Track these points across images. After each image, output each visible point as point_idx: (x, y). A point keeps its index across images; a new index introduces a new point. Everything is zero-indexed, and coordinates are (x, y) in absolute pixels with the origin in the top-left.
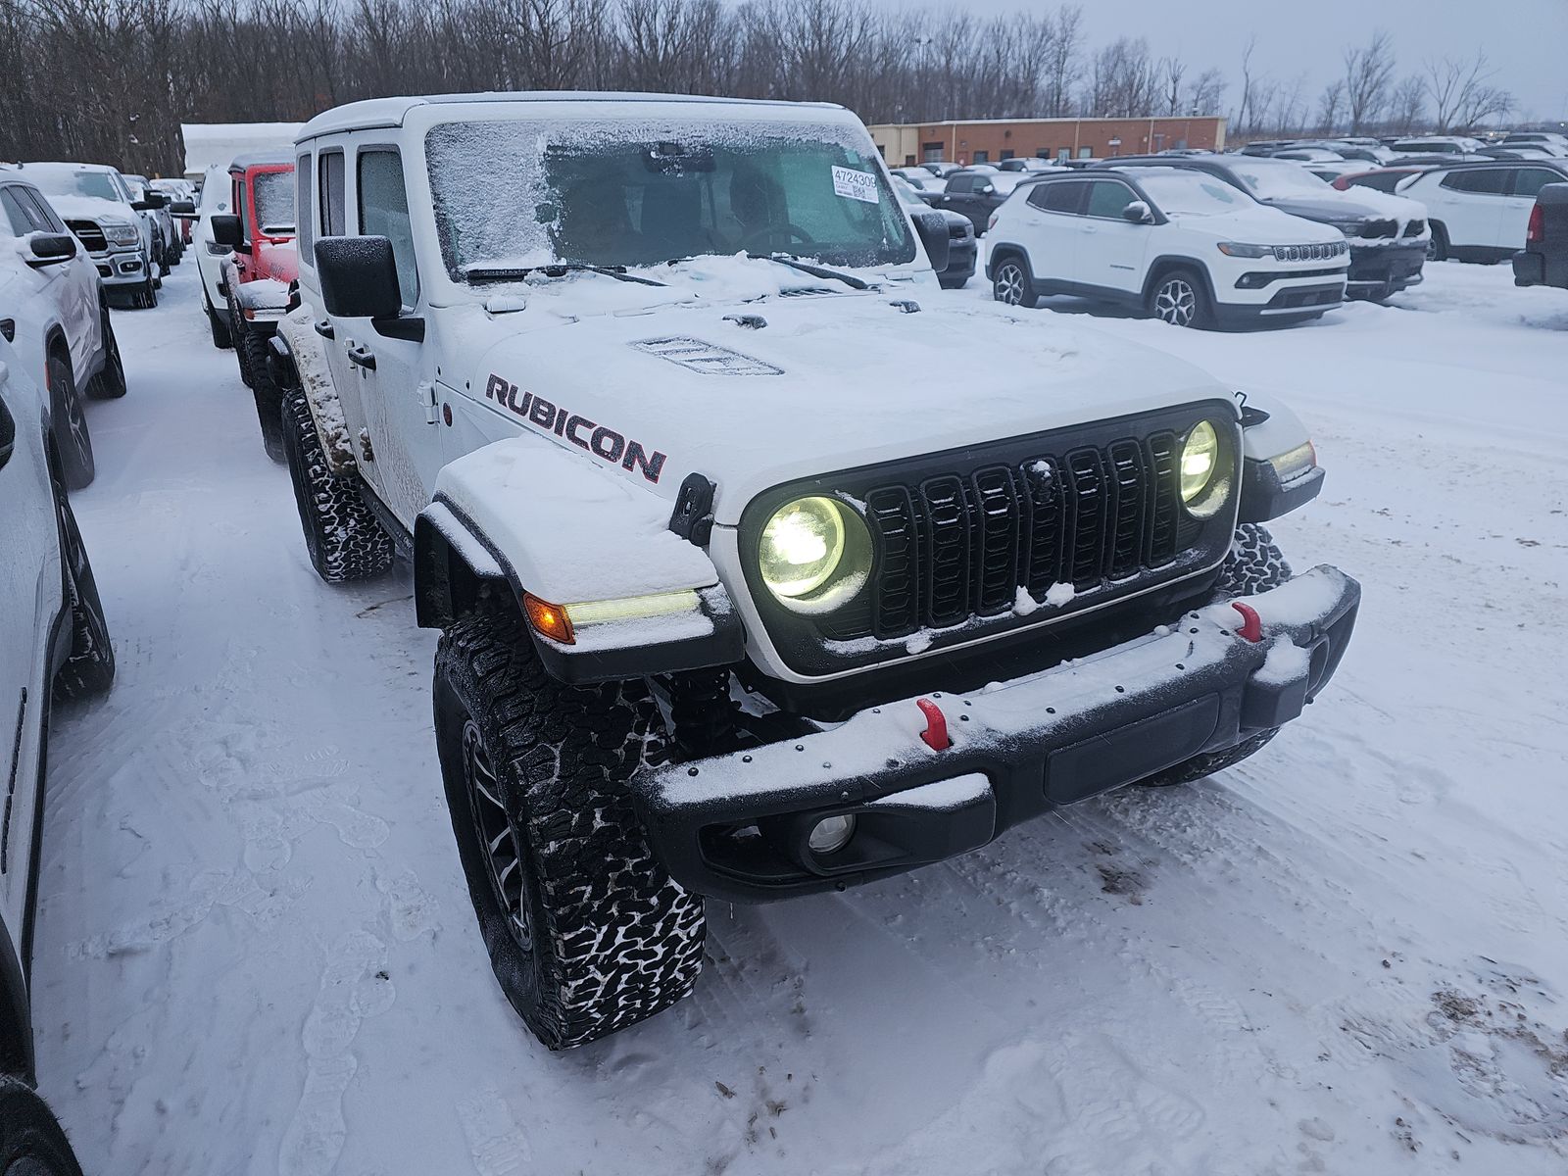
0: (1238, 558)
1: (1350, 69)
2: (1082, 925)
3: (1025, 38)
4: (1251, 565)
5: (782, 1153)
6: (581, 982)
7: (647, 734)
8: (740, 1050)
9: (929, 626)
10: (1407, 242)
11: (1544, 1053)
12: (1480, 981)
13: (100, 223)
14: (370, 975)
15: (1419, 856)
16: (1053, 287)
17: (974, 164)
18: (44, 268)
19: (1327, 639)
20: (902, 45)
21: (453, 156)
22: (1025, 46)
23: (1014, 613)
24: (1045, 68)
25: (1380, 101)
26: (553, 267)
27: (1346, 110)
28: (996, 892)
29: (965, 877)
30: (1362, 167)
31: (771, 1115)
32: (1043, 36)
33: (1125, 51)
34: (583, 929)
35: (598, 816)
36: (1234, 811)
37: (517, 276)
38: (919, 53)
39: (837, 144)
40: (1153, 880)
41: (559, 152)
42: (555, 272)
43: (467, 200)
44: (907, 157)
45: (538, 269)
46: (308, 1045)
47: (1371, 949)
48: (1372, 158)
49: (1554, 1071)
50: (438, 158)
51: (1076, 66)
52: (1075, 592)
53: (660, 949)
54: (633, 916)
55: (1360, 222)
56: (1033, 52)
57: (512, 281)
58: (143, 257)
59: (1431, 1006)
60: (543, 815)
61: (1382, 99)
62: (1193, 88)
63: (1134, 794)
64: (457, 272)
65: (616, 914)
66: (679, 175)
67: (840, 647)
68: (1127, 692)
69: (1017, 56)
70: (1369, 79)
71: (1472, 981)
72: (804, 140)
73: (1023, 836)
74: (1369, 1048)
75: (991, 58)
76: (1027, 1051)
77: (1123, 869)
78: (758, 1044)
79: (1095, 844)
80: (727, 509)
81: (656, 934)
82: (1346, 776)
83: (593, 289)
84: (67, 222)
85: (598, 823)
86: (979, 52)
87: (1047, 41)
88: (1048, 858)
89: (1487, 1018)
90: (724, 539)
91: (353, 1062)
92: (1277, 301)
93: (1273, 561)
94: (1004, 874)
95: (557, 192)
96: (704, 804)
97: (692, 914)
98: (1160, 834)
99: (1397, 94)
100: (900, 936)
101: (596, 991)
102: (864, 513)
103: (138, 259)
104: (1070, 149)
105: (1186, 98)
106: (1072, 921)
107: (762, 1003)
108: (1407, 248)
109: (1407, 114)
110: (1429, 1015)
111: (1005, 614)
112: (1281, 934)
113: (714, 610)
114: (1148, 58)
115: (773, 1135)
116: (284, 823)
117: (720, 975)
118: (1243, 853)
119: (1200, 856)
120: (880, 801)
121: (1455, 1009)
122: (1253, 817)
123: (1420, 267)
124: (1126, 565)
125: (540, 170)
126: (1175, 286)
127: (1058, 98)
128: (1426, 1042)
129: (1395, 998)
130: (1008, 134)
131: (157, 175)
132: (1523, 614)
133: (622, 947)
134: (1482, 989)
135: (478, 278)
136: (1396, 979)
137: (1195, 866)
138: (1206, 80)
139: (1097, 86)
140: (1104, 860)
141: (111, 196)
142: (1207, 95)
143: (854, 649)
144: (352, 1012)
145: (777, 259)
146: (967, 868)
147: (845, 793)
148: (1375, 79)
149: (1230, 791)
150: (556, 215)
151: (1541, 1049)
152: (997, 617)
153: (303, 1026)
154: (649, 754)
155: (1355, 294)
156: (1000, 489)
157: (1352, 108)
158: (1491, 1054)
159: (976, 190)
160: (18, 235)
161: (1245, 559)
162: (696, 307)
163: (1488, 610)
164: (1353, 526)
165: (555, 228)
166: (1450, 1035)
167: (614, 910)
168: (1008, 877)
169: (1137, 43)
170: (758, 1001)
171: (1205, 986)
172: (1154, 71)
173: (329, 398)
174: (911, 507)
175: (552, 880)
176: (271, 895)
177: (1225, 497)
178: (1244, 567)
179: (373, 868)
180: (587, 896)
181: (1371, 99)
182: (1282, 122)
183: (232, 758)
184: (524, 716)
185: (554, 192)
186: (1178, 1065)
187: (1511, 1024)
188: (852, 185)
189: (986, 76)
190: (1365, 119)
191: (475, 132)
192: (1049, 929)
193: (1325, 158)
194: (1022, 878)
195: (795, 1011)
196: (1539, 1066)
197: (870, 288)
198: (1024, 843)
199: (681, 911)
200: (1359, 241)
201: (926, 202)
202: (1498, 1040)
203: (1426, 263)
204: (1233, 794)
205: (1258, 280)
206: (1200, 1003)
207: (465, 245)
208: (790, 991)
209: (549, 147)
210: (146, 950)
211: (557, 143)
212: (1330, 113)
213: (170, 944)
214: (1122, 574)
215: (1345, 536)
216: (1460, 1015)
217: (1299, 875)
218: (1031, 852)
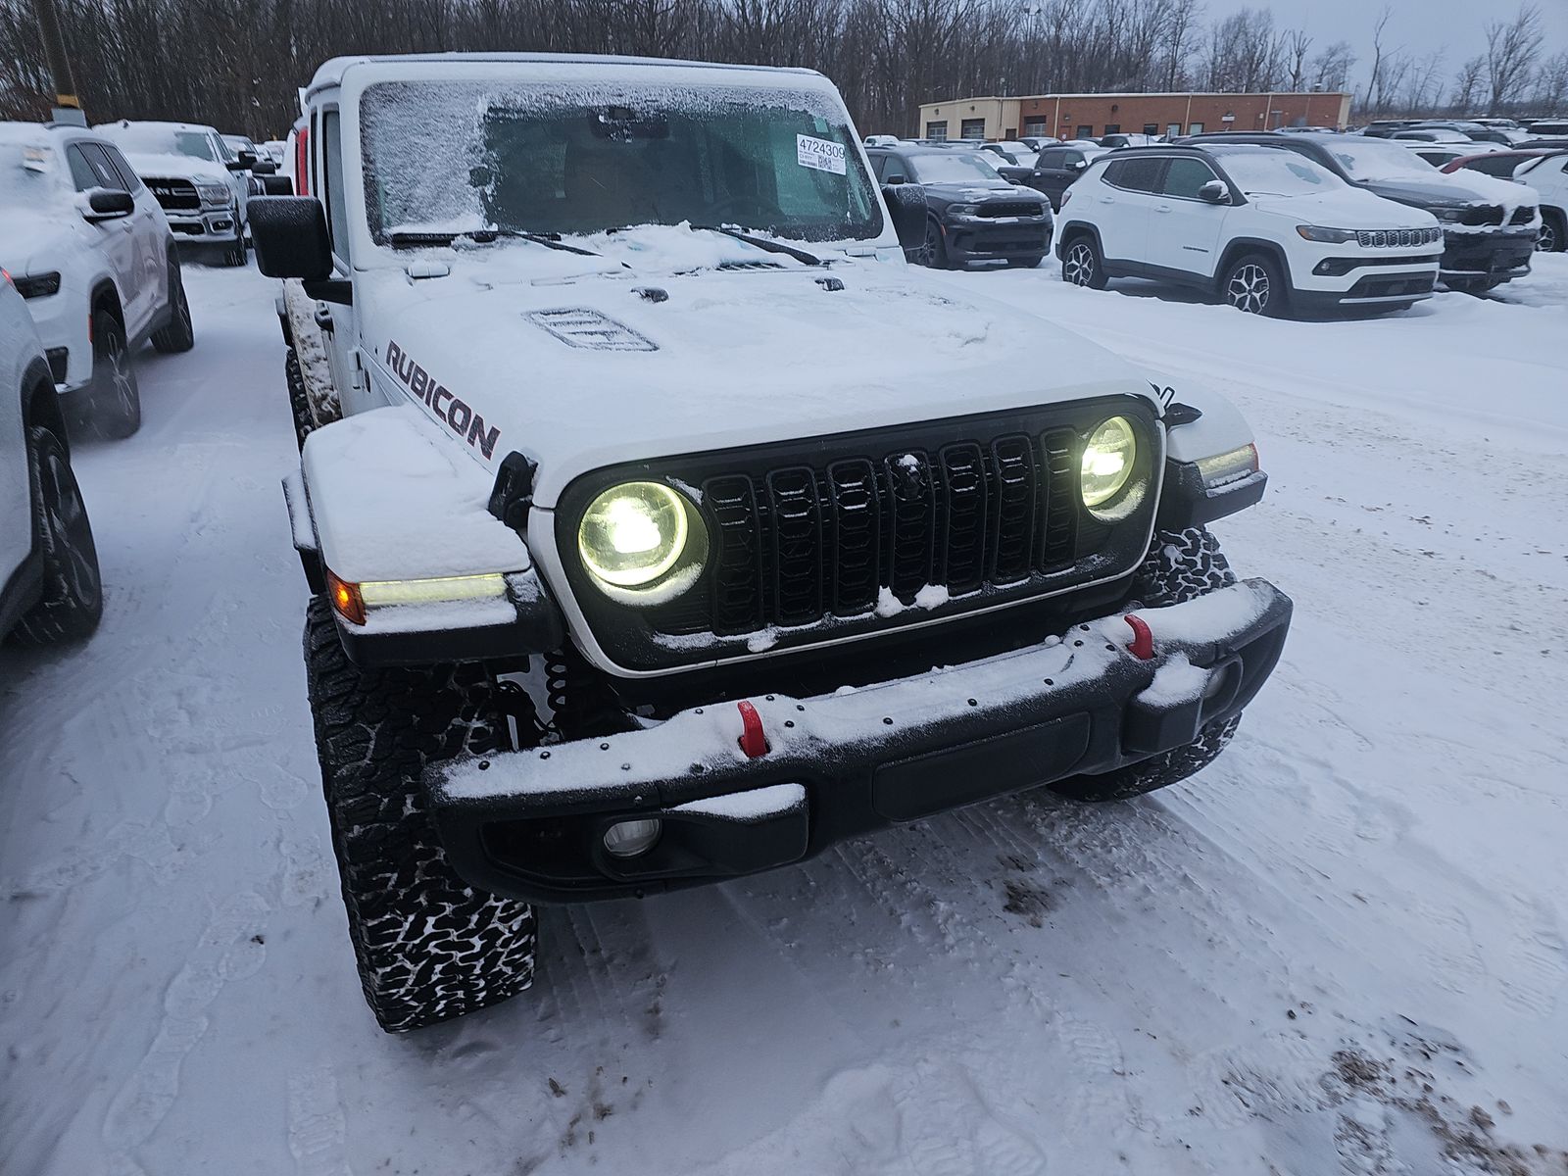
0: (1174, 566)
1: (1492, 45)
2: (972, 944)
3: (1140, 8)
4: (1189, 574)
5: (594, 1160)
6: (388, 969)
7: (474, 720)
8: (583, 1047)
9: (777, 624)
10: (1513, 230)
11: (1441, 1131)
12: (1393, 1043)
13: (194, 182)
14: (246, 937)
15: (1360, 898)
16: (1124, 268)
17: (1077, 139)
18: (105, 224)
19: (1239, 660)
20: (1010, 16)
21: (389, 116)
22: (1140, 16)
23: (877, 614)
24: (1160, 40)
25: (1524, 80)
26: (481, 233)
27: (1485, 88)
28: (891, 902)
29: (866, 882)
30: (1484, 149)
31: (594, 1118)
32: (1159, 6)
33: (1248, 22)
34: (387, 917)
35: (409, 802)
36: (1169, 834)
37: (443, 241)
38: (1028, 23)
39: (805, 111)
40: (1062, 902)
41: (500, 114)
42: (483, 238)
43: (398, 161)
44: (1007, 130)
45: (465, 234)
46: (169, 1004)
47: (1279, 996)
48: (1504, 140)
49: (1450, 1154)
50: (372, 118)
51: (1193, 39)
52: (950, 595)
53: (477, 943)
54: (444, 907)
55: (1462, 207)
56: (1148, 23)
57: (438, 246)
58: (236, 216)
59: (1329, 1066)
60: (351, 797)
61: (1527, 77)
62: (1318, 62)
63: (1067, 808)
64: (381, 234)
65: (425, 903)
66: (628, 141)
67: (672, 642)
68: (980, 707)
69: (1131, 27)
70: (1512, 55)
71: (1382, 1042)
72: (769, 107)
73: (938, 844)
74: (1247, 1106)
75: (1104, 29)
76: (877, 1074)
77: (1033, 886)
78: (604, 1043)
79: (1010, 858)
80: (546, 491)
81: (472, 926)
82: (1303, 804)
83: (523, 257)
84: (145, 180)
85: (409, 809)
86: (1091, 24)
87: (1164, 11)
88: (956, 870)
89: (1390, 1086)
90: (541, 523)
91: (205, 1023)
92: (1357, 290)
93: (1216, 570)
94: (905, 883)
95: (495, 155)
96: (484, 800)
97: (514, 908)
98: (1083, 852)
99: (1543, 72)
100: (778, 940)
101: (407, 979)
102: (699, 501)
103: (230, 218)
104: (1180, 124)
105: (1310, 73)
106: (962, 939)
107: (620, 1000)
108: (1513, 237)
109: (1553, 94)
110: (1324, 1076)
111: (866, 615)
112: (1183, 971)
113: (519, 597)
114: (1271, 30)
115: (591, 1140)
116: (213, 779)
117: (586, 967)
118: (1166, 880)
119: (1119, 880)
120: (678, 808)
121: (1355, 1071)
122: (1188, 842)
123: (1529, 257)
124: (1011, 568)
125: (478, 133)
126: (1250, 270)
127: (1173, 71)
128: (1313, 1105)
129: (1291, 1053)
130: (1114, 109)
131: (275, 138)
132: (1552, 639)
133: (432, 937)
134: (1391, 1052)
135: (403, 242)
136: (1299, 1032)
137: (1110, 890)
138: (1333, 54)
139: (1215, 58)
140: (1015, 876)
141: (207, 156)
142: (1334, 69)
143: (688, 645)
144: (219, 974)
145: (724, 231)
146: (868, 874)
147: (639, 798)
148: (1519, 55)
149: (1169, 811)
150: (491, 179)
151: (1439, 1126)
152: (856, 618)
153: (168, 984)
154: (472, 741)
155: (1454, 284)
156: (860, 483)
157: (1491, 87)
158: (1382, 1126)
159: (1067, 165)
160: (79, 190)
161: (1183, 567)
162: (620, 278)
163: (1513, 633)
164: (1385, 533)
165: (489, 192)
166: (1343, 1100)
167: (422, 899)
168: (909, 886)
169: (1260, 14)
170: (617, 997)
171: (1086, 1022)
172: (1276, 46)
173: (318, 359)
174: (754, 498)
175: (355, 865)
176: (179, 850)
177: (1139, 500)
178: (1180, 576)
179: (281, 830)
180: (392, 882)
181: (1513, 77)
182: (1414, 101)
183: (182, 711)
184: (345, 694)
185: (492, 155)
186: (1032, 1105)
187: (1413, 1094)
188: (817, 154)
189: (1097, 49)
190: (1505, 98)
191: (413, 92)
192: (937, 945)
193: (1449, 141)
194: (922, 888)
195: (650, 1011)
196: (1433, 1145)
197: (821, 264)
198: (935, 853)
199: (500, 904)
200: (1459, 228)
201: (1004, 177)
202: (1394, 1112)
203: (1535, 253)
204: (1173, 816)
205: (1338, 266)
206: (1075, 1039)
207: (389, 208)
208: (652, 989)
209: (490, 109)
210: (46, 896)
211: (499, 105)
212: (1467, 92)
213: (69, 891)
214: (1009, 578)
215: (1374, 544)
216: (1358, 1079)
217: (1220, 909)
218: (941, 862)
